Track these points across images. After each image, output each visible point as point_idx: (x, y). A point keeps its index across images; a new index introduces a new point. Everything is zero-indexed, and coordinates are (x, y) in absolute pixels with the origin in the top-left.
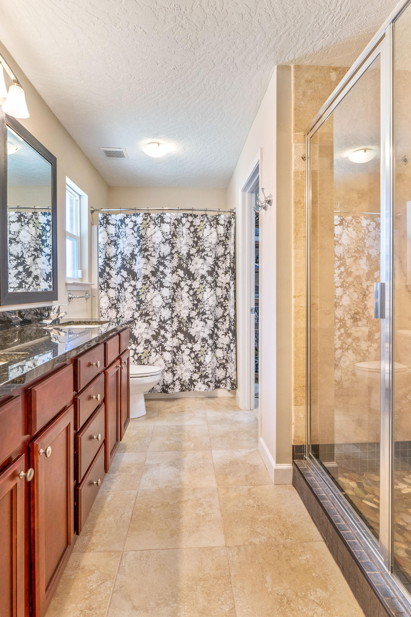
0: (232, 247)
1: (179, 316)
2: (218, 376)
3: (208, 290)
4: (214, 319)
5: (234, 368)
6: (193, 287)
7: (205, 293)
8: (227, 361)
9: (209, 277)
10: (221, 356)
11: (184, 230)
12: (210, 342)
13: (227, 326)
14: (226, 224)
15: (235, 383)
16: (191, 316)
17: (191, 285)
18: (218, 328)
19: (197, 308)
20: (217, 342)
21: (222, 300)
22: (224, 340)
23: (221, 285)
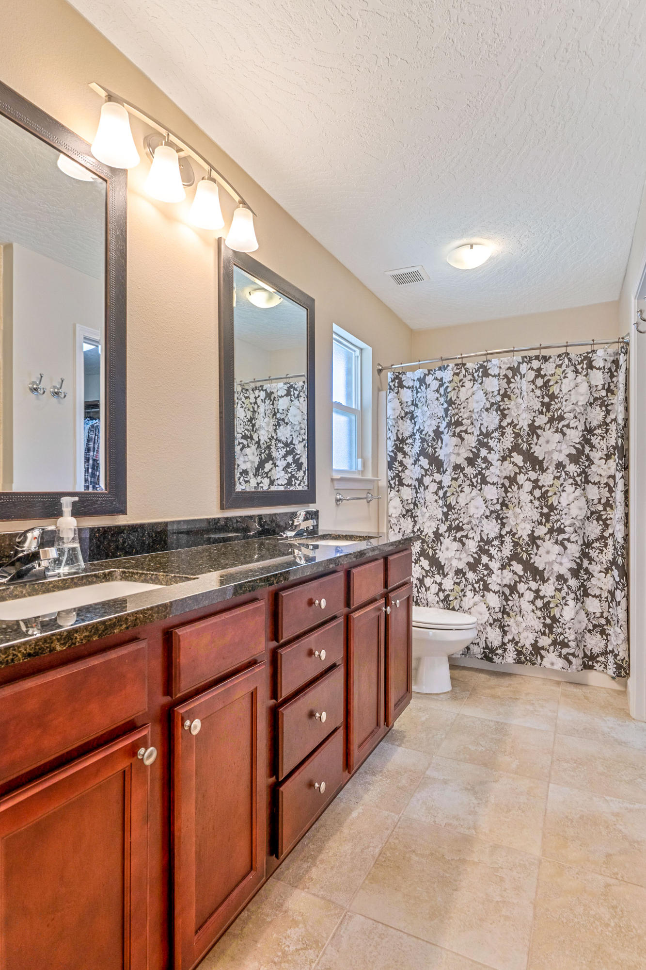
0: (621, 408)
1: (515, 534)
2: (589, 646)
3: (570, 489)
4: (580, 542)
5: (623, 636)
6: (540, 484)
7: (563, 494)
8: (608, 622)
9: (572, 465)
10: (598, 611)
11: (523, 385)
12: (573, 583)
13: (610, 557)
14: (608, 365)
15: (625, 665)
16: (536, 534)
17: (536, 481)
18: (591, 560)
19: (548, 521)
20: (588, 584)
21: (600, 508)
22: (602, 582)
23: (597, 479)
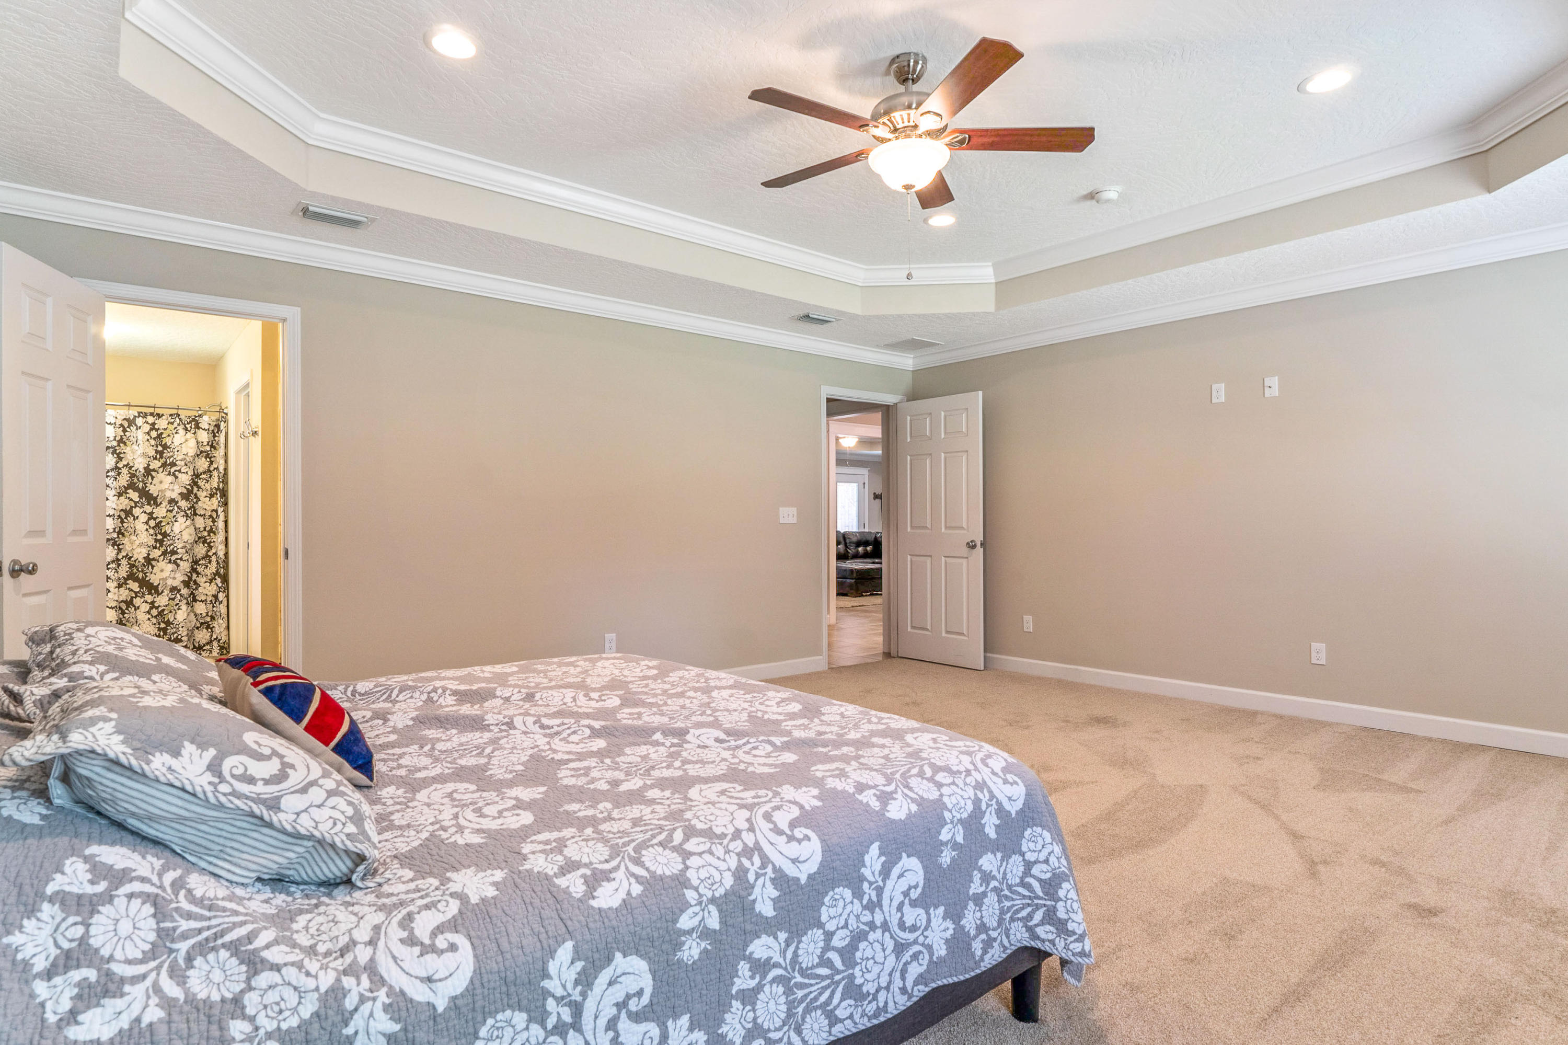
0: (222, 462)
1: (131, 557)
2: (197, 640)
3: (181, 520)
4: (190, 560)
5: (224, 625)
6: (154, 516)
7: (176, 524)
8: (212, 618)
9: (184, 501)
10: (204, 612)
11: (139, 434)
12: (185, 591)
13: (214, 570)
14: (212, 428)
15: (226, 646)
16: (151, 557)
17: (151, 514)
18: (198, 574)
19: (161, 545)
20: (196, 593)
21: (206, 534)
22: (207, 589)
23: (202, 512)
